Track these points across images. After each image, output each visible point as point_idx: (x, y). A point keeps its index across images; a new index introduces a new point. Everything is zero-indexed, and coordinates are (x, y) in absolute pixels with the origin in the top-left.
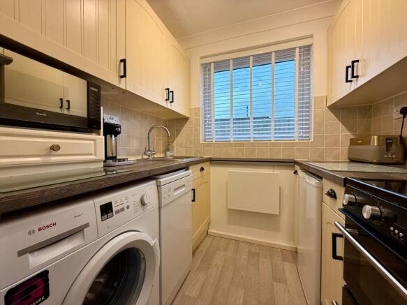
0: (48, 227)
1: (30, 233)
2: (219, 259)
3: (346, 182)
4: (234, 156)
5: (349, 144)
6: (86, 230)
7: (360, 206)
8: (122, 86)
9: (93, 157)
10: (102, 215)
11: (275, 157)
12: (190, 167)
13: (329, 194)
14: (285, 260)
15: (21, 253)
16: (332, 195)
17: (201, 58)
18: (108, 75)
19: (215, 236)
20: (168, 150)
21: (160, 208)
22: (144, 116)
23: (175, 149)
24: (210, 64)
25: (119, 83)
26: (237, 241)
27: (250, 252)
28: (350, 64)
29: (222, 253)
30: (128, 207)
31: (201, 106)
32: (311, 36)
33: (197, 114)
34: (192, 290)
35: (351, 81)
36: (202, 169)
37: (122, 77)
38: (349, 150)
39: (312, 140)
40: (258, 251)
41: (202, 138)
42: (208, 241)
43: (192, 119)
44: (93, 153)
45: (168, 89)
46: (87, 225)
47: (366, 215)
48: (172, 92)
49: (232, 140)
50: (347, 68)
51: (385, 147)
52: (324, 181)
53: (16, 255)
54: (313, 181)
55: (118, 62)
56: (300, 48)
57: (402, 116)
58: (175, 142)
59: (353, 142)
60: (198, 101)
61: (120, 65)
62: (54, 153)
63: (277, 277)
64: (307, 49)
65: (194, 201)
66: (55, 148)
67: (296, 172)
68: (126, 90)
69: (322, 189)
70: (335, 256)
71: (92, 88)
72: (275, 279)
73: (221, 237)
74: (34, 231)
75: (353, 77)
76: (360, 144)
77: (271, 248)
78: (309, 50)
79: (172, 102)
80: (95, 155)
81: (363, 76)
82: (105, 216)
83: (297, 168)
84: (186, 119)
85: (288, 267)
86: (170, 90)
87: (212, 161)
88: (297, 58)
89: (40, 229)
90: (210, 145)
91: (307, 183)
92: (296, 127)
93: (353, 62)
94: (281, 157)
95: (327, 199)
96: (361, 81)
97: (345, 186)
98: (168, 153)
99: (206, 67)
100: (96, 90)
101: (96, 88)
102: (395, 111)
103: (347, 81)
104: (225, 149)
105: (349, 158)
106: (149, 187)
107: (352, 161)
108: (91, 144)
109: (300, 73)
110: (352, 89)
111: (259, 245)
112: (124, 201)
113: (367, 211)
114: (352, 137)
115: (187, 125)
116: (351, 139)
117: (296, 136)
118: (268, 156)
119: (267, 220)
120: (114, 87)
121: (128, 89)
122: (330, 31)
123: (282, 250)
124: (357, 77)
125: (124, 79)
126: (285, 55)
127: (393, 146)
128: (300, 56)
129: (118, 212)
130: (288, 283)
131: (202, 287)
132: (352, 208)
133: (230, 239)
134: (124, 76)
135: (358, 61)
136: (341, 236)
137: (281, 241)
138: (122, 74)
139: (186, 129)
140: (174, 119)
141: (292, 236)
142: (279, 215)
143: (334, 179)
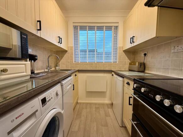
0: (20, 116)
1: (12, 122)
2: (84, 113)
3: (134, 80)
4: (89, 69)
5: (129, 64)
6: (36, 113)
7: (140, 88)
8: (38, 35)
9: (25, 74)
10: (42, 104)
11: (105, 69)
12: (72, 75)
13: (127, 83)
14: (108, 108)
15: (9, 133)
16: (128, 84)
17: (73, 23)
18: (31, 28)
19: (80, 103)
20: (57, 66)
21: (63, 96)
22: (45, 49)
23: (60, 65)
24: (78, 26)
25: (37, 33)
26: (91, 104)
27: (96, 107)
28: (132, 37)
29: (85, 110)
30: (52, 98)
31: (73, 45)
32: (118, 23)
33: (71, 49)
34: (75, 128)
35: (132, 43)
36: (76, 75)
37: (38, 30)
38: (129, 66)
39: (118, 63)
40: (98, 106)
41: (74, 61)
42: (78, 106)
43: (69, 51)
44: (25, 71)
45: (59, 37)
46: (37, 111)
47: (142, 91)
48: (61, 38)
49: (88, 62)
50: (131, 38)
51: (140, 66)
52: (125, 79)
53: (7, 134)
54: (121, 79)
55: (36, 22)
56: (114, 26)
57: (144, 56)
58: (60, 62)
59: (130, 64)
60: (72, 43)
61: (37, 23)
62: (3, 73)
63: (107, 115)
64: (116, 27)
65: (74, 90)
66: (4, 71)
67: (113, 75)
68: (40, 37)
69: (124, 82)
70: (130, 104)
71: (23, 36)
72: (106, 116)
73: (83, 103)
74: (14, 120)
75: (133, 42)
76: (132, 65)
77: (103, 104)
78: (117, 28)
79: (61, 43)
80: (26, 72)
81: (136, 42)
82: (44, 104)
83: (113, 73)
84: (66, 51)
85: (110, 110)
86: (60, 37)
87: (79, 71)
88: (113, 30)
89: (16, 118)
90: (78, 64)
91: (118, 79)
92: (112, 57)
93: (133, 37)
94: (107, 69)
95: (126, 85)
96: (135, 44)
97: (134, 81)
98: (57, 68)
99: (75, 28)
100: (25, 37)
101: (26, 36)
102: (142, 54)
103: (131, 43)
104: (85, 66)
105: (129, 69)
106: (58, 87)
107: (130, 70)
108: (24, 67)
109: (114, 36)
110: (132, 46)
111: (99, 104)
112: (50, 95)
113: (143, 90)
114: (130, 62)
115: (67, 54)
116: (130, 63)
117: (112, 61)
118: (102, 69)
119: (101, 94)
120: (33, 35)
121: (41, 37)
122: (125, 22)
123: (107, 105)
124: (134, 42)
125: (39, 31)
126: (109, 28)
127: (142, 66)
128: (114, 30)
129: (48, 101)
130: (111, 116)
131: (79, 126)
132: (137, 88)
133: (87, 104)
134: (40, 30)
135: (134, 37)
136: (131, 97)
137: (107, 101)
138: (39, 28)
139: (66, 56)
140: (60, 51)
141: (111, 99)
142: (106, 92)
143: (130, 79)
